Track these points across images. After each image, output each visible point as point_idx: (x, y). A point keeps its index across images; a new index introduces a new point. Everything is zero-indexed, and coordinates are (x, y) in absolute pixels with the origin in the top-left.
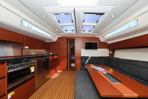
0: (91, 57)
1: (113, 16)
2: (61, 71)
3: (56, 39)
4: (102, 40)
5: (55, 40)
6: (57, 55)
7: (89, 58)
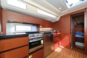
2: (63, 47)
3: (59, 18)
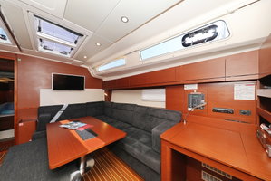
0: (69, 105)
4: (93, 74)
7: (64, 108)
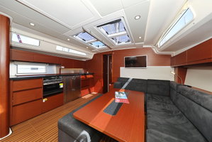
1: (138, 18)
5: (91, 57)
6: (92, 74)
7: (129, 81)
